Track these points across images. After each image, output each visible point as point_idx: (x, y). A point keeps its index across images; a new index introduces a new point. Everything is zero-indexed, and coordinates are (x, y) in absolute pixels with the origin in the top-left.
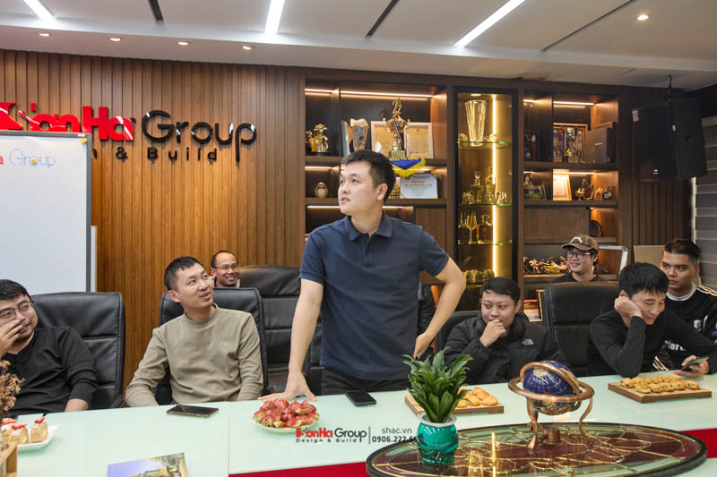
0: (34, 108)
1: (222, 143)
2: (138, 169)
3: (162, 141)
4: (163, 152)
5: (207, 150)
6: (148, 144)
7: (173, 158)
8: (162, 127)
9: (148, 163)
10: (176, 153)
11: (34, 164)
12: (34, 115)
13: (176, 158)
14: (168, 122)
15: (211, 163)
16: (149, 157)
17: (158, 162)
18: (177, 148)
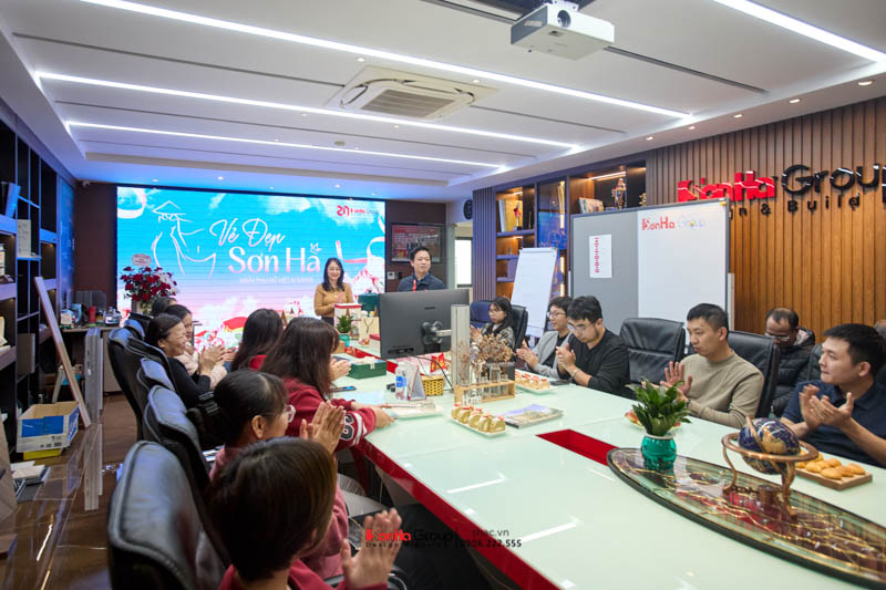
0: (704, 181)
1: (866, 187)
2: (780, 221)
3: (802, 193)
4: (802, 203)
5: (848, 196)
6: (788, 198)
7: (812, 207)
8: (801, 180)
9: (788, 215)
10: (815, 202)
11: (692, 225)
12: (703, 187)
13: (815, 207)
14: (807, 174)
15: (853, 209)
16: (789, 210)
17: (798, 213)
18: (816, 197)
